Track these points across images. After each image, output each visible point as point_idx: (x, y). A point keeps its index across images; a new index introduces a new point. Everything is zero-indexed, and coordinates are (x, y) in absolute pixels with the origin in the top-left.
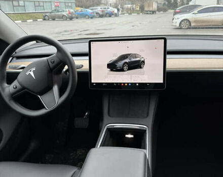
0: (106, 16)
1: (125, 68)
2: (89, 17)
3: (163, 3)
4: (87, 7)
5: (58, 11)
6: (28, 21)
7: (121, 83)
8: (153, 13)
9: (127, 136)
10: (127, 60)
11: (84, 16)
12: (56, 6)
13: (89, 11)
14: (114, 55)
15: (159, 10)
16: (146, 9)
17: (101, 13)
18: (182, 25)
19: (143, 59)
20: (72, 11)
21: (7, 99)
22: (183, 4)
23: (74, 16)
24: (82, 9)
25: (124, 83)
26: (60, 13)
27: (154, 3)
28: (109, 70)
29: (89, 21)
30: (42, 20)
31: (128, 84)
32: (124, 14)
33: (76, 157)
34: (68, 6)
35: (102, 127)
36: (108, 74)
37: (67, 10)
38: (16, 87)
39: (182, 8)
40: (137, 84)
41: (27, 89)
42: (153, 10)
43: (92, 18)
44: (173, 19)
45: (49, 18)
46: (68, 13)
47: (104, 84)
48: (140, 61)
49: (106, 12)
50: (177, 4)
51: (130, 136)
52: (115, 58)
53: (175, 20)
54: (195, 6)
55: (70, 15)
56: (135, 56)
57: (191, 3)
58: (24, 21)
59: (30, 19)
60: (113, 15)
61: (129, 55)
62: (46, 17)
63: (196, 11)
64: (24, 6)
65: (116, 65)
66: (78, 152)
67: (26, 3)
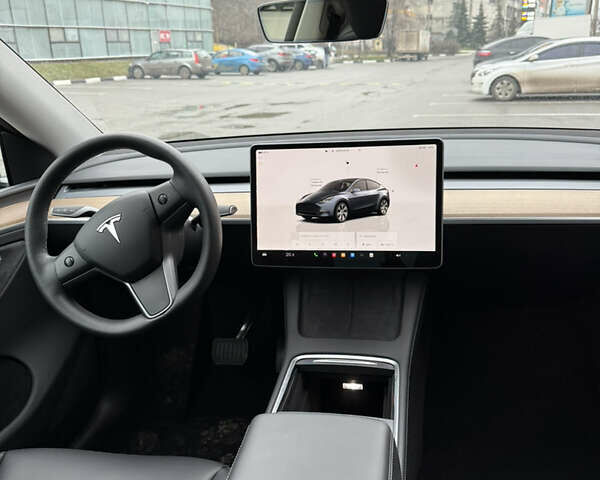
0: (293, 68)
1: (342, 214)
2: (249, 71)
3: (445, 31)
4: (244, 45)
5: (168, 56)
6: (89, 81)
7: (330, 253)
8: (419, 59)
9: (346, 386)
10: (345, 196)
11: (236, 68)
12: (161, 42)
13: (250, 54)
14: (314, 183)
15: (435, 49)
16: (401, 48)
17: (280, 60)
18: (497, 92)
19: (384, 193)
20: (204, 54)
21: (48, 293)
22: (499, 34)
23: (209, 67)
24: (231, 48)
25: (339, 253)
26: (172, 61)
27: (421, 32)
28: (302, 218)
29: (249, 81)
30: (124, 77)
31: (348, 253)
32: (341, 61)
33: (217, 441)
34: (195, 41)
35: (283, 360)
36: (299, 229)
37: (192, 51)
38: (72, 262)
39: (497, 46)
40: (371, 255)
41: (99, 267)
42: (421, 50)
43: (256, 73)
44: (473, 75)
45: (144, 74)
46: (193, 59)
47: (288, 255)
48: (377, 196)
49: (294, 55)
50: (484, 33)
51: (353, 386)
52: (315, 190)
53: (476, 79)
54: (533, 41)
55: (199, 65)
56: (366, 184)
57: (521, 33)
58: (79, 80)
59: (93, 77)
60: (312, 64)
61: (351, 181)
62: (136, 71)
63: (533, 55)
64: (79, 42)
65: (319, 208)
66: (221, 428)
67: (84, 34)
